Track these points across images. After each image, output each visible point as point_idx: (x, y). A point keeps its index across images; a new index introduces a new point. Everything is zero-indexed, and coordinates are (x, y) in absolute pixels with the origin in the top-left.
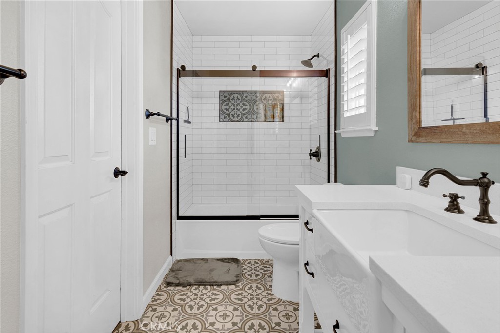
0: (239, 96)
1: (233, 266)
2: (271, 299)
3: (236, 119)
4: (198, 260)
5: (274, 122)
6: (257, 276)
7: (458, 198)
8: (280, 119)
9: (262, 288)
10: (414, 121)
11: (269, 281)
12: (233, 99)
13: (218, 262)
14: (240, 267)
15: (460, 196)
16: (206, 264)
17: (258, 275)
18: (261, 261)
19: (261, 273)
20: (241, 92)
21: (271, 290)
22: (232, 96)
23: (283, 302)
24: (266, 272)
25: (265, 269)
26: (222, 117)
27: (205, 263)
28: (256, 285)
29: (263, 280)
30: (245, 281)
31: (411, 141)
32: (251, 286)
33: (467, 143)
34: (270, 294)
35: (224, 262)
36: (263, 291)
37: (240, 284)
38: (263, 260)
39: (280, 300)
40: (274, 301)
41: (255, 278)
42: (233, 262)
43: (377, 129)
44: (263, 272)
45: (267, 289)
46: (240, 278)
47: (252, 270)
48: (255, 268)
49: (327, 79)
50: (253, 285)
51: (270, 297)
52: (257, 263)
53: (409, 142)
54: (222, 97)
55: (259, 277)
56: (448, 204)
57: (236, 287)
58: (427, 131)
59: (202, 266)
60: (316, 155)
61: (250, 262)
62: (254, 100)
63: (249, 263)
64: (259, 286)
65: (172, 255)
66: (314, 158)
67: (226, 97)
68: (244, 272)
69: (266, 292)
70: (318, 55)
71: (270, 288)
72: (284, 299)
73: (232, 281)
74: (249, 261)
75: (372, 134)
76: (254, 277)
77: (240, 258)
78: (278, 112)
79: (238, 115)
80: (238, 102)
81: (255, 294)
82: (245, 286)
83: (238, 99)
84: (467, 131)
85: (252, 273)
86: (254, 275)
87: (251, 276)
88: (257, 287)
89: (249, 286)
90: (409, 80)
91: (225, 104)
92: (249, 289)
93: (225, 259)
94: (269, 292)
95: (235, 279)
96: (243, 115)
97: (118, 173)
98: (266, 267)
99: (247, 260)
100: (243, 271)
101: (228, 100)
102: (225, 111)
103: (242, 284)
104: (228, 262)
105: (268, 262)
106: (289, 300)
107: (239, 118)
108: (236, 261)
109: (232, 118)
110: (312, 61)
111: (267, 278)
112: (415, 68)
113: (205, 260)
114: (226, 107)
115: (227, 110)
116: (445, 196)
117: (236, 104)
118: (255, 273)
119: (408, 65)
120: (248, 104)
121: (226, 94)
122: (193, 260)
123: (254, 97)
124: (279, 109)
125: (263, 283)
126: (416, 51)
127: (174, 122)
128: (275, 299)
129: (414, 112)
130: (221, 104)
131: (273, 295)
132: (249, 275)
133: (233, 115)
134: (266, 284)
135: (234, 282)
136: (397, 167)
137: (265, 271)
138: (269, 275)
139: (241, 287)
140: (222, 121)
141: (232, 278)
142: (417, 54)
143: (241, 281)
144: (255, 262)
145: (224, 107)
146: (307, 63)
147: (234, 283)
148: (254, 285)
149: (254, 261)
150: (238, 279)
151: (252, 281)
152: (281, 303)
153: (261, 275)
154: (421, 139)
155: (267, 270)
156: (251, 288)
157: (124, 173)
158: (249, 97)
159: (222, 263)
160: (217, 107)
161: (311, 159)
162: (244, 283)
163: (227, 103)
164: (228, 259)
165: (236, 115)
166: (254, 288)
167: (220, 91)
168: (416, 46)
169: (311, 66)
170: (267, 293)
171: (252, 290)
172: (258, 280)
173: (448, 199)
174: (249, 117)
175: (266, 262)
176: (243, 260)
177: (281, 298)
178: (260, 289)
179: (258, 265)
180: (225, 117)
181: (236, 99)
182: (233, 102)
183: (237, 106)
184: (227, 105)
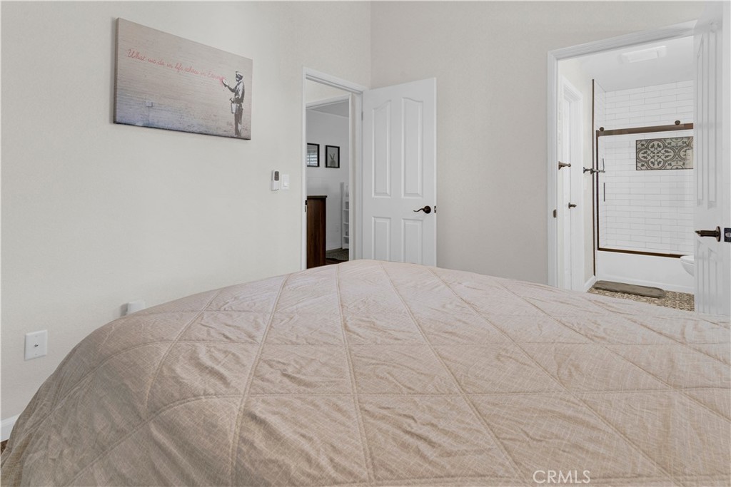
0: (660, 144)
3: (656, 166)
6: (681, 299)
12: (653, 147)
20: (663, 140)
22: (651, 144)
26: (639, 165)
44: (688, 299)
54: (639, 146)
57: (659, 299)
61: (675, 293)
62: (680, 146)
65: (595, 275)
67: (642, 147)
73: (655, 295)
79: (659, 163)
80: (660, 149)
83: (659, 146)
91: (642, 152)
95: (658, 295)
96: (666, 162)
97: (570, 206)
101: (646, 148)
102: (643, 159)
104: (650, 288)
107: (660, 165)
108: (659, 289)
109: (652, 165)
114: (643, 155)
115: (645, 158)
117: (656, 151)
120: (672, 151)
121: (644, 143)
127: (595, 173)
130: (637, 153)
133: (653, 163)
140: (638, 168)
145: (641, 155)
153: (685, 299)
157: (574, 206)
158: (673, 144)
160: (633, 155)
163: (645, 151)
165: (656, 163)
167: (637, 140)
174: (673, 164)
180: (643, 165)
181: (656, 146)
182: (652, 150)
183: (658, 153)
184: (646, 153)
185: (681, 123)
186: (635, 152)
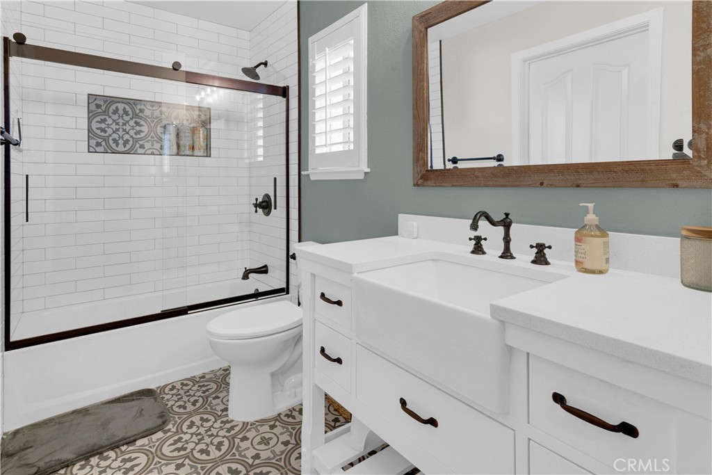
0: (128, 109)
1: (147, 403)
2: (232, 428)
3: (121, 149)
4: (65, 415)
5: (193, 156)
6: (194, 404)
7: (482, 239)
8: (204, 153)
9: (210, 417)
10: (421, 162)
11: (219, 404)
12: (116, 112)
13: (111, 405)
14: (158, 399)
15: (483, 238)
16: (87, 418)
17: (196, 401)
18: (192, 379)
19: (200, 396)
20: (132, 102)
21: (227, 416)
22: (113, 107)
23: (251, 425)
24: (207, 393)
25: (204, 389)
26: (93, 143)
27: (84, 415)
28: (198, 417)
29: (206, 406)
30: (177, 419)
31: (416, 185)
32: (192, 422)
33: (479, 186)
34: (228, 422)
35: (123, 402)
36: (214, 422)
37: (170, 426)
38: (194, 377)
39: (245, 425)
40: (237, 429)
41: (193, 408)
42: (143, 395)
43: (368, 170)
44: (202, 395)
45: (219, 416)
46: (168, 418)
47: (182, 398)
48: (185, 393)
49: (285, 99)
50: (193, 419)
51: (228, 426)
52: (187, 385)
53: (414, 186)
54: (93, 107)
55: (198, 405)
56: (473, 247)
57: (165, 432)
58: (437, 174)
59: (79, 424)
60: (265, 205)
61: (174, 387)
62: (157, 117)
63: (171, 390)
64: (205, 416)
66: (260, 211)
67: (100, 106)
68: (169, 406)
69: (219, 421)
70: (265, 64)
71: (225, 413)
72: (251, 419)
73: (154, 426)
74: (170, 387)
75: (362, 177)
76: (190, 408)
77: (152, 386)
78: (201, 141)
79: (126, 142)
80: (127, 118)
81: (202, 430)
82: (181, 424)
83: (126, 113)
84: (480, 174)
85: (185, 402)
86: (189, 405)
87: (185, 408)
88: (202, 419)
89: (188, 422)
90: (414, 117)
91: (98, 119)
92: (190, 427)
93: (125, 396)
94: (225, 419)
95: (160, 421)
96: (137, 141)
98: (204, 386)
99: (166, 386)
100: (167, 405)
101: (105, 112)
102: (98, 132)
103: (174, 425)
104: (133, 400)
105: (204, 377)
106: (258, 418)
107: (128, 146)
108: (148, 393)
109: (114, 146)
110: (257, 70)
111: (213, 401)
112: (421, 105)
113: (84, 412)
114: (99, 125)
115: (104, 130)
116: (470, 239)
117: (121, 121)
118: (189, 401)
119: (413, 100)
120: (145, 124)
121: (100, 102)
122: (51, 420)
123: (157, 113)
124: (201, 135)
125: (209, 410)
126: (423, 86)
128: (237, 425)
129: (421, 153)
130: (90, 120)
131: (232, 421)
132: (180, 407)
133: (115, 141)
134: (215, 409)
135: (160, 425)
136: (399, 215)
137: (204, 392)
138: (214, 396)
139: (174, 430)
140: (91, 149)
141: (154, 422)
142: (424, 90)
143: (171, 421)
144: (182, 384)
145: (95, 125)
146: (251, 72)
147: (160, 427)
148: (196, 419)
149: (179, 383)
150: (164, 419)
151: (190, 414)
152: (249, 427)
153: (201, 400)
154: (429, 183)
155: (207, 390)
156: (192, 424)
158: (147, 113)
159: (122, 404)
160: (84, 123)
161: (256, 212)
162: (176, 422)
163: (103, 117)
164: (132, 394)
165: (121, 142)
166: (198, 423)
167: (89, 95)
168: (423, 81)
169: (257, 77)
170: (222, 422)
171: (195, 427)
172: (199, 408)
173: (474, 242)
174: (147, 145)
175: (201, 378)
176: (158, 388)
177: (246, 421)
178: (207, 420)
179: (189, 387)
180: (98, 144)
181: (121, 112)
182: (115, 117)
183: (124, 124)
184: (103, 121)
185: (183, 69)
186: (86, 115)
